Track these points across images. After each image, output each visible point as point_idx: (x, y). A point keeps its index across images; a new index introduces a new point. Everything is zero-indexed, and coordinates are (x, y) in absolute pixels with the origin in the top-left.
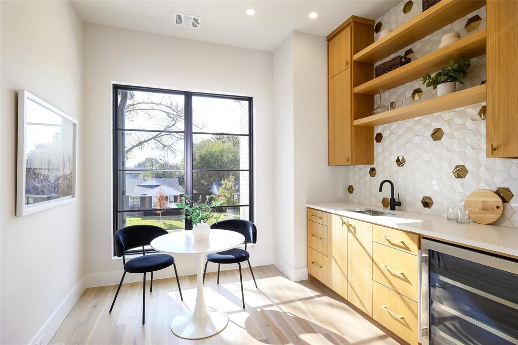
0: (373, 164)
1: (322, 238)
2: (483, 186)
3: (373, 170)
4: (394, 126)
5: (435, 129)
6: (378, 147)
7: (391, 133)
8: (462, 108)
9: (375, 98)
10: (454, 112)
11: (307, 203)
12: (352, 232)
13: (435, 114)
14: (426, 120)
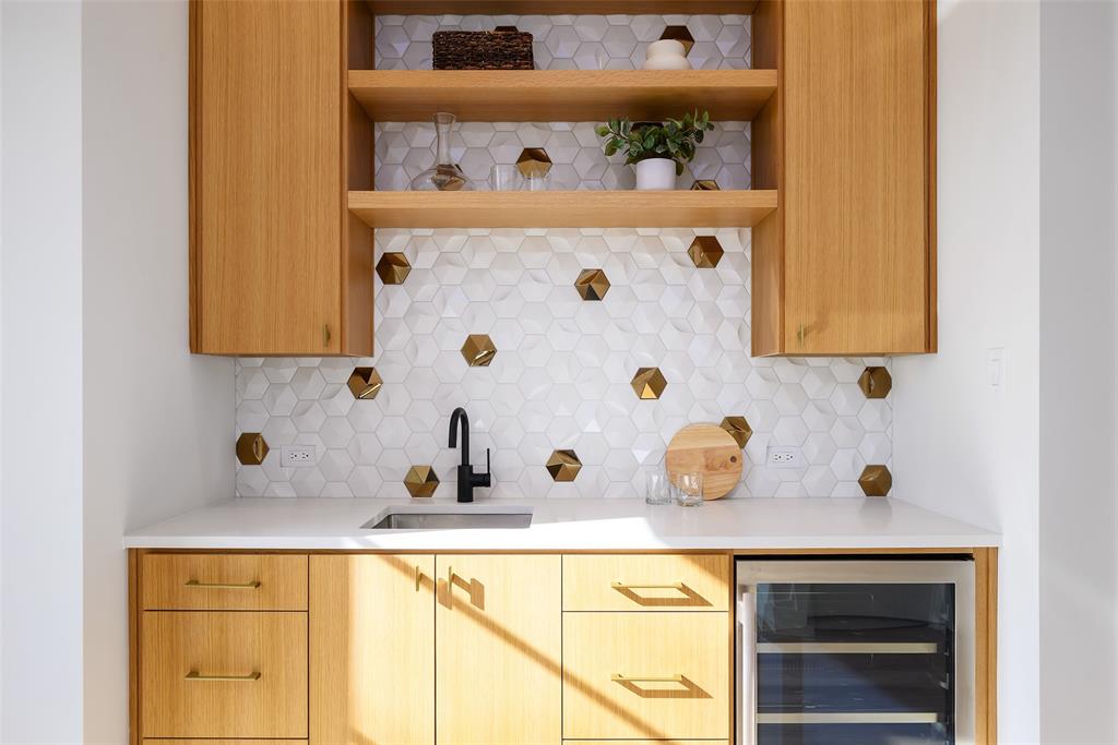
0: (372, 355)
1: (265, 671)
2: (699, 416)
3: (364, 376)
4: (455, 239)
5: (585, 271)
6: (390, 302)
7: (445, 259)
8: (653, 231)
9: (377, 134)
10: (636, 237)
11: (129, 532)
12: (460, 605)
13: (585, 231)
14: (560, 240)
